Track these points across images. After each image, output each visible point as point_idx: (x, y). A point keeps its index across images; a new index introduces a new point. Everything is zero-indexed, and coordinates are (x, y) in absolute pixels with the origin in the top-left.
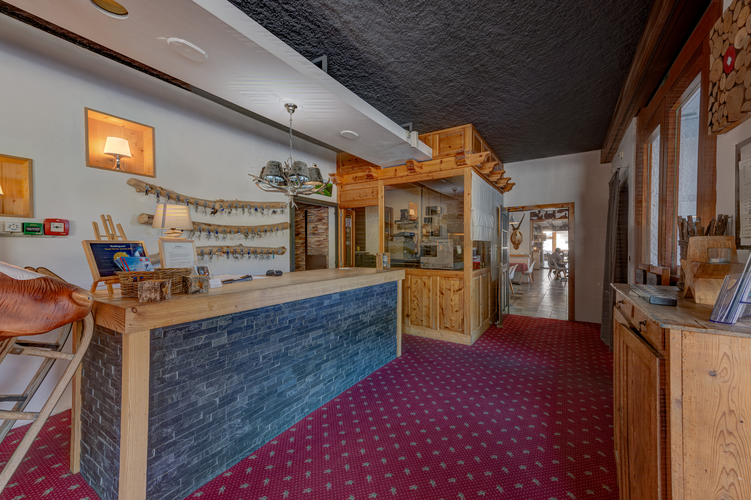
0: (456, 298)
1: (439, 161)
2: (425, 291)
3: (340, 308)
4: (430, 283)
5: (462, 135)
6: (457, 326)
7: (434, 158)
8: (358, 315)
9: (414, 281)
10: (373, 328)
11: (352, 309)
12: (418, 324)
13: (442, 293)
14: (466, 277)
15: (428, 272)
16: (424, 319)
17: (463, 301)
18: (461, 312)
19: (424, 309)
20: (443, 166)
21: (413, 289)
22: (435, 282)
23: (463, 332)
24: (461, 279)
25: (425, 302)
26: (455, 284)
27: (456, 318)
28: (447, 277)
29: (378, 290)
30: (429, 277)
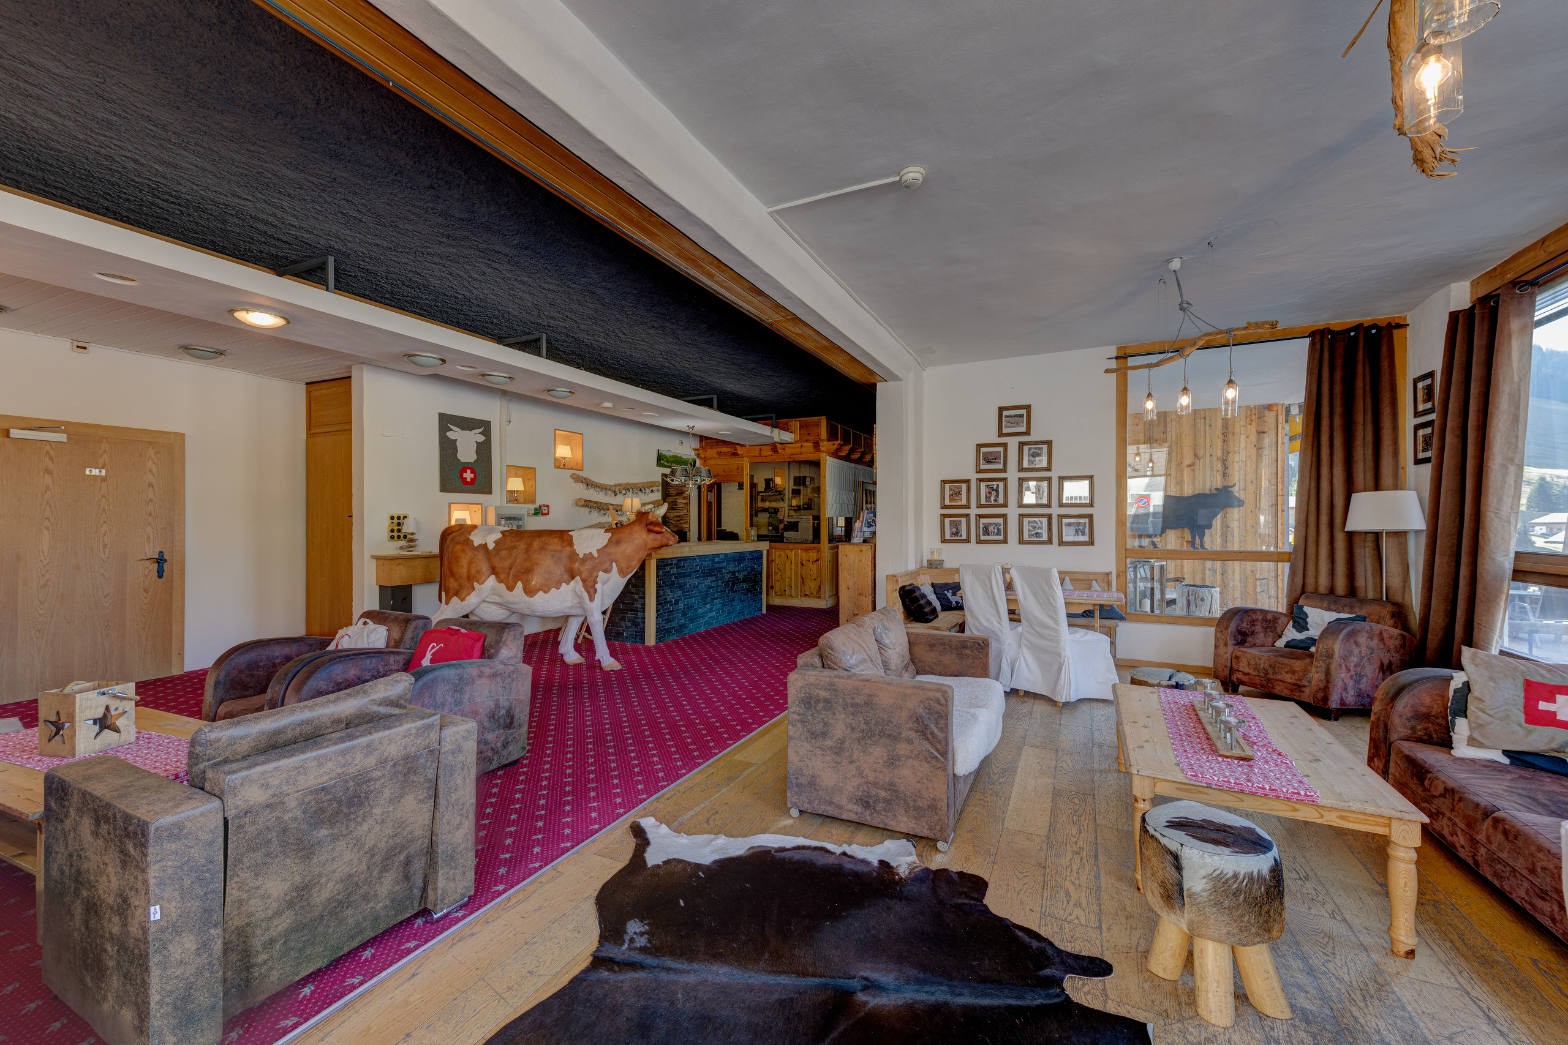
0: (814, 567)
1: (800, 445)
2: (788, 563)
3: (724, 565)
4: (792, 555)
5: (817, 425)
6: (815, 593)
7: (796, 442)
8: (735, 572)
9: (778, 554)
10: (744, 585)
11: (732, 567)
12: (782, 594)
13: (803, 565)
14: (822, 549)
15: (791, 546)
16: (786, 589)
17: (820, 570)
18: (819, 580)
19: (787, 580)
20: (803, 450)
21: (777, 562)
22: (796, 555)
23: (819, 597)
24: (818, 551)
25: (788, 574)
26: (813, 555)
27: (812, 585)
28: (807, 550)
29: (748, 556)
30: (792, 550)
